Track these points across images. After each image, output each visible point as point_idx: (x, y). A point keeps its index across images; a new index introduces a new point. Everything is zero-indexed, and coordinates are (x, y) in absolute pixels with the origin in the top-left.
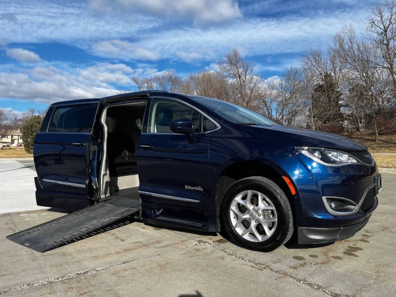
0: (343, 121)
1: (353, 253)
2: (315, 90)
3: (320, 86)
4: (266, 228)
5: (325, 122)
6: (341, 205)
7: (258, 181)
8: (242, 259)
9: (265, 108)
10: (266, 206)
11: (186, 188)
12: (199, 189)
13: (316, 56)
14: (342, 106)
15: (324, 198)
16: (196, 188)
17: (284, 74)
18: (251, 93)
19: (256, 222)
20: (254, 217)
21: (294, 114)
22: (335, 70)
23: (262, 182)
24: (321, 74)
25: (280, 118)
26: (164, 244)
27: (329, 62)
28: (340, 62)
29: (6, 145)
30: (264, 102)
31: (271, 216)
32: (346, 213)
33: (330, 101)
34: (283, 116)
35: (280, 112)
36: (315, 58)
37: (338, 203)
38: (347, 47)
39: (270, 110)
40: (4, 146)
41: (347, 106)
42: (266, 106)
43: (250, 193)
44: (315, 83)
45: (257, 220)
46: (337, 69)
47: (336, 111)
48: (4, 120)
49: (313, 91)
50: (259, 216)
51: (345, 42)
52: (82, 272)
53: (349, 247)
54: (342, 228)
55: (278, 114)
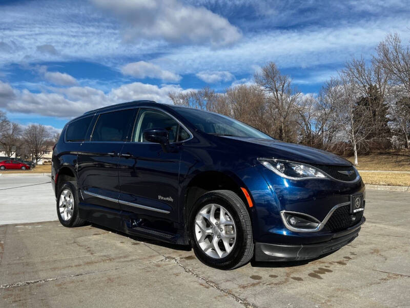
0: (391, 137)
1: (319, 274)
2: (359, 104)
3: (363, 99)
4: (226, 245)
5: (368, 138)
6: (302, 221)
7: (222, 194)
8: (197, 276)
9: (304, 123)
10: (227, 220)
11: (159, 198)
12: (170, 199)
13: (359, 67)
14: (389, 120)
15: (283, 213)
16: (167, 199)
17: (323, 88)
18: (289, 107)
19: (218, 237)
20: (216, 232)
21: (335, 129)
22: (380, 82)
23: (224, 195)
24: (364, 86)
25: (320, 134)
26: (130, 258)
27: (373, 73)
28: (385, 73)
29: (47, 161)
30: (302, 116)
31: (232, 231)
32: (310, 230)
33: (375, 115)
34: (322, 132)
35: (320, 127)
36: (357, 69)
37: (300, 219)
38: (391, 56)
39: (309, 125)
40: (45, 162)
41: (394, 120)
42: (305, 121)
43: (213, 207)
44: (358, 95)
45: (219, 236)
46: (383, 80)
47: (382, 125)
48: (45, 137)
49: (356, 105)
50: (221, 231)
51: (390, 52)
52: (32, 282)
53: (319, 269)
54: (302, 246)
55: (318, 130)
